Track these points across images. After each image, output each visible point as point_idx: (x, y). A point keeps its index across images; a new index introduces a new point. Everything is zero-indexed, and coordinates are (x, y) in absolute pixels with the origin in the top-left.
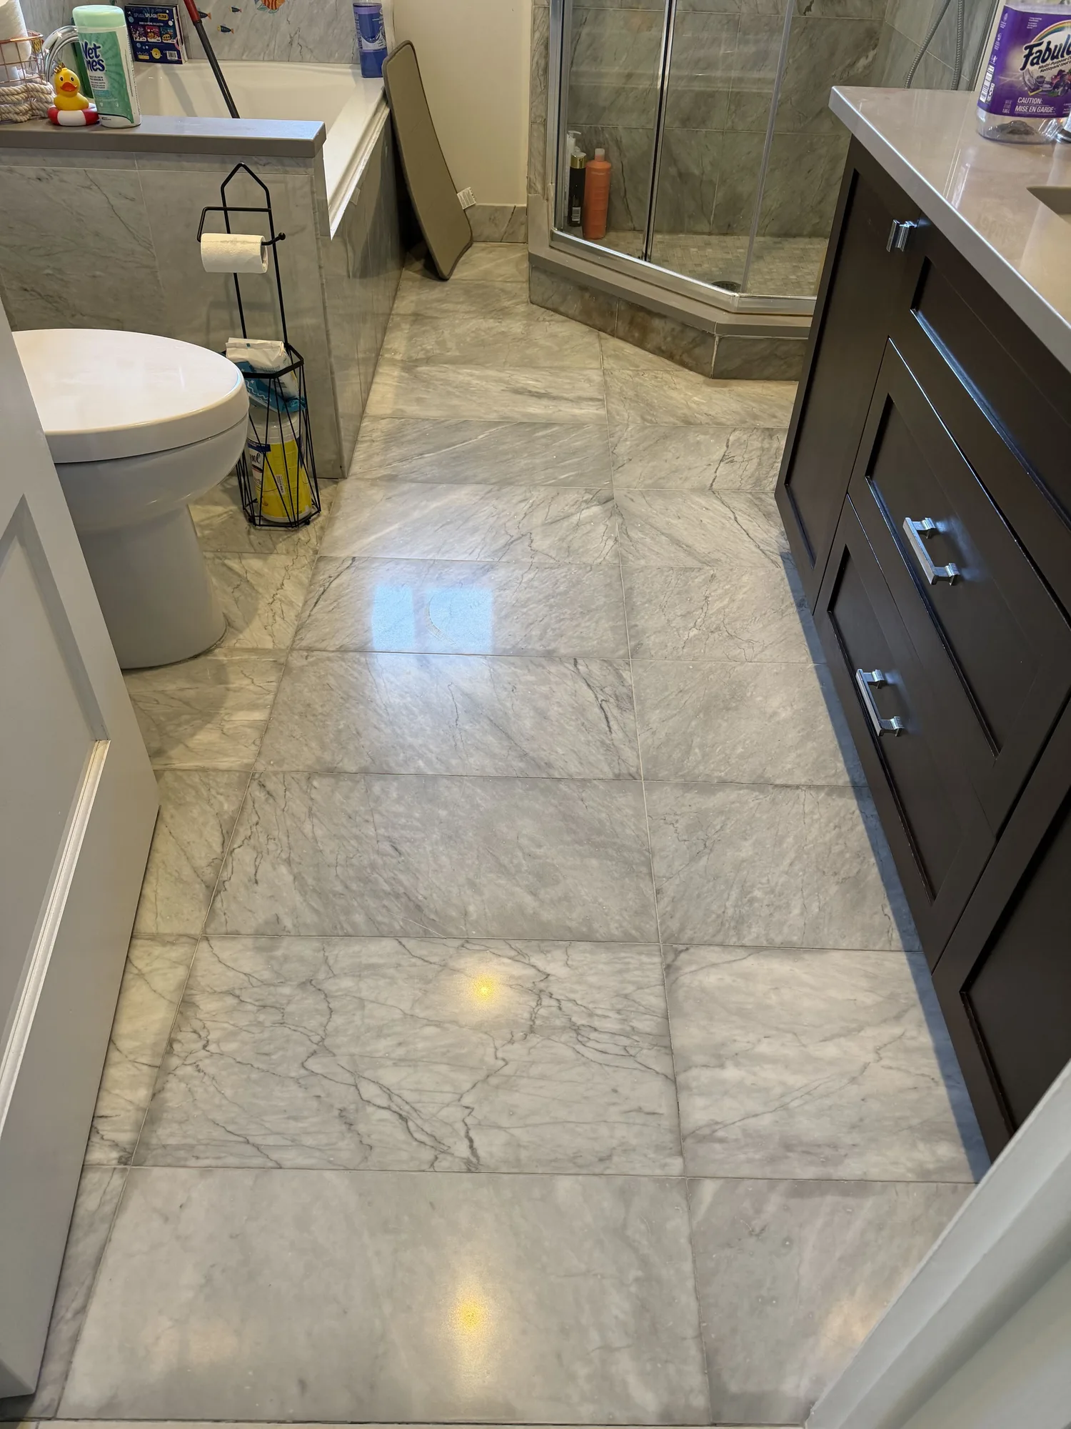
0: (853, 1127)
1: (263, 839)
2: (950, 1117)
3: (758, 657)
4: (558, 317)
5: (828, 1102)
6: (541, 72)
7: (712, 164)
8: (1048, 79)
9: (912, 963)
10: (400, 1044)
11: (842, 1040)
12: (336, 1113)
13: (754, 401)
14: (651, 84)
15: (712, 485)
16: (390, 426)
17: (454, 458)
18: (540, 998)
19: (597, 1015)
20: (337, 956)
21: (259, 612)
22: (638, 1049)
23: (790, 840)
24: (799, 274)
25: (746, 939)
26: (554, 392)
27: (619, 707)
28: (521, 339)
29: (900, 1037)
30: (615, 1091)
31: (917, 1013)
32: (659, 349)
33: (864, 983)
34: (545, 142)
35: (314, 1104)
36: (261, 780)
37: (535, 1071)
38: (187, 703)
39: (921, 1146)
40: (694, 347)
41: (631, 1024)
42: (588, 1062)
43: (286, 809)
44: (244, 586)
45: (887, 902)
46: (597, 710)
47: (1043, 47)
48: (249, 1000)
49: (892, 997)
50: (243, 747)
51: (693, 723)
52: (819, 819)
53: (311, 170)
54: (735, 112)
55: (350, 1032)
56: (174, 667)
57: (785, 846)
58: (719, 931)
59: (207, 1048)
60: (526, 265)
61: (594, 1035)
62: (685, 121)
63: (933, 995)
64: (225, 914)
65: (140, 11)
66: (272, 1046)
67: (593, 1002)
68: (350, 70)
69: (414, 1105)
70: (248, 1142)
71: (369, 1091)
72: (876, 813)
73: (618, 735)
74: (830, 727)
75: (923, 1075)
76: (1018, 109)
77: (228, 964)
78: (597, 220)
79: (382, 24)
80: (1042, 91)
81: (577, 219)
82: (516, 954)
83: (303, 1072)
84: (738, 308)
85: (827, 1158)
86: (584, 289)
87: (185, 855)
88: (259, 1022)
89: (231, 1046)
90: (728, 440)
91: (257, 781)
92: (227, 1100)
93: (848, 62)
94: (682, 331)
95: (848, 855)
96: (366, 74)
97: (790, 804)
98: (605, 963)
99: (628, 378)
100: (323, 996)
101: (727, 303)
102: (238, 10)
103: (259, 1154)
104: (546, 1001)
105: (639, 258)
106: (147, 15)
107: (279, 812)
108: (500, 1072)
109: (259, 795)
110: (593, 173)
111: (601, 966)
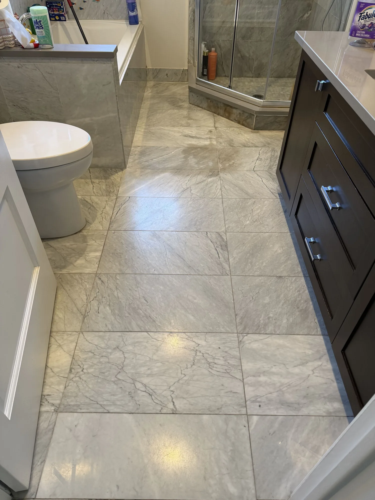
0: (305, 397)
1: (100, 297)
2: (338, 394)
3: (271, 230)
4: (199, 108)
5: (296, 388)
6: (192, 21)
7: (253, 53)
8: (367, 25)
9: (325, 339)
10: (149, 369)
11: (301, 367)
12: (127, 393)
13: (269, 138)
14: (231, 25)
15: (254, 169)
16: (141, 149)
17: (164, 160)
18: (196, 353)
19: (216, 359)
20: (127, 338)
21: (97, 217)
22: (230, 370)
23: (282, 296)
24: (284, 91)
25: (267, 332)
26: (198, 136)
27: (222, 249)
28: (186, 117)
29: (321, 365)
30: (223, 385)
31: (327, 357)
32: (235, 119)
33: (308, 346)
34: (194, 46)
35: (120, 390)
36: (99, 276)
37: (195, 378)
38: (73, 250)
39: (328, 403)
40: (247, 119)
41: (228, 362)
42: (213, 375)
43: (108, 287)
44: (92, 208)
45: (316, 318)
46: (215, 251)
47: (365, 14)
48: (97, 354)
49: (318, 351)
50: (93, 265)
51: (248, 255)
52: (292, 289)
53: (113, 63)
54: (261, 34)
55: (132, 365)
56: (69, 237)
57: (280, 298)
58: (257, 329)
59: (83, 371)
60: (188, 90)
61: (215, 366)
62: (243, 38)
63: (332, 351)
64: (88, 324)
65: (51, 3)
66: (105, 370)
67: (215, 354)
68: (125, 22)
69: (154, 390)
70: (98, 404)
71: (139, 385)
72: (312, 286)
73: (222, 259)
74: (296, 256)
75: (329, 379)
76: (357, 34)
77: (90, 342)
78: (212, 74)
79: (136, 6)
80: (365, 29)
81: (205, 73)
82: (188, 337)
83: (116, 379)
84: (263, 105)
85: (296, 408)
86: (208, 99)
87: (74, 303)
88: (101, 362)
89: (91, 370)
90: (260, 152)
91: (98, 277)
92: (90, 389)
93: (301, 15)
94: (243, 114)
95: (302, 301)
96: (131, 23)
97: (282, 283)
98: (218, 340)
99: (224, 130)
100: (122, 353)
101: (259, 103)
102: (85, 2)
103: (101, 407)
104: (198, 354)
105: (227, 88)
106: (54, 4)
107: (106, 288)
108: (183, 379)
109: (99, 282)
110: (211, 57)
111: (217, 341)
